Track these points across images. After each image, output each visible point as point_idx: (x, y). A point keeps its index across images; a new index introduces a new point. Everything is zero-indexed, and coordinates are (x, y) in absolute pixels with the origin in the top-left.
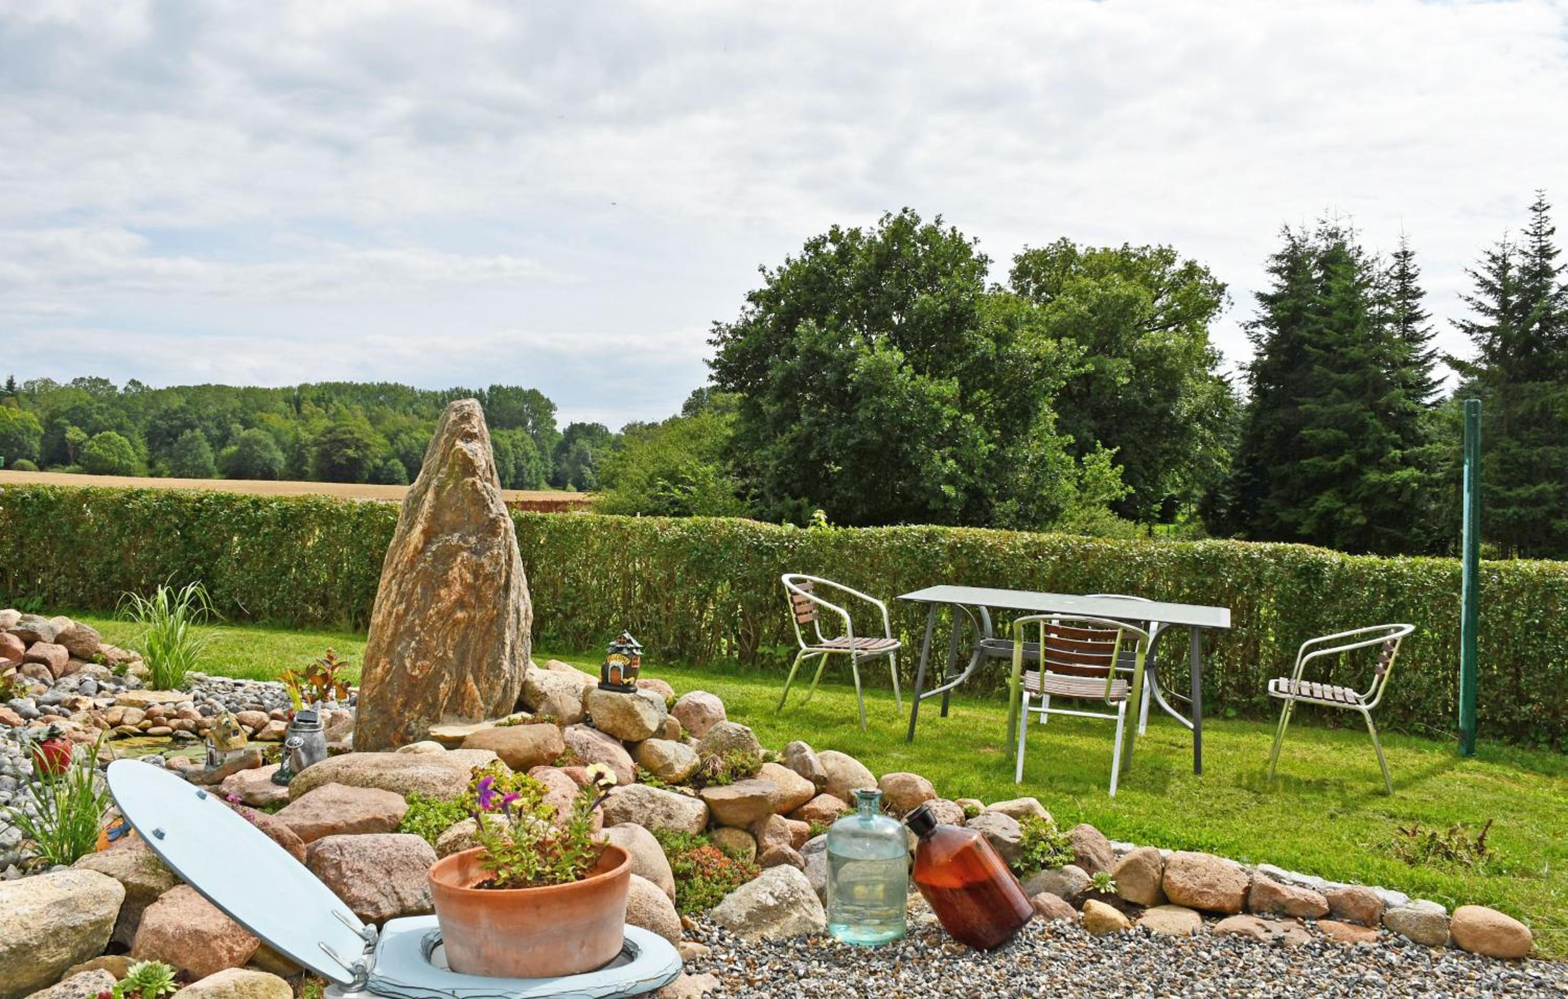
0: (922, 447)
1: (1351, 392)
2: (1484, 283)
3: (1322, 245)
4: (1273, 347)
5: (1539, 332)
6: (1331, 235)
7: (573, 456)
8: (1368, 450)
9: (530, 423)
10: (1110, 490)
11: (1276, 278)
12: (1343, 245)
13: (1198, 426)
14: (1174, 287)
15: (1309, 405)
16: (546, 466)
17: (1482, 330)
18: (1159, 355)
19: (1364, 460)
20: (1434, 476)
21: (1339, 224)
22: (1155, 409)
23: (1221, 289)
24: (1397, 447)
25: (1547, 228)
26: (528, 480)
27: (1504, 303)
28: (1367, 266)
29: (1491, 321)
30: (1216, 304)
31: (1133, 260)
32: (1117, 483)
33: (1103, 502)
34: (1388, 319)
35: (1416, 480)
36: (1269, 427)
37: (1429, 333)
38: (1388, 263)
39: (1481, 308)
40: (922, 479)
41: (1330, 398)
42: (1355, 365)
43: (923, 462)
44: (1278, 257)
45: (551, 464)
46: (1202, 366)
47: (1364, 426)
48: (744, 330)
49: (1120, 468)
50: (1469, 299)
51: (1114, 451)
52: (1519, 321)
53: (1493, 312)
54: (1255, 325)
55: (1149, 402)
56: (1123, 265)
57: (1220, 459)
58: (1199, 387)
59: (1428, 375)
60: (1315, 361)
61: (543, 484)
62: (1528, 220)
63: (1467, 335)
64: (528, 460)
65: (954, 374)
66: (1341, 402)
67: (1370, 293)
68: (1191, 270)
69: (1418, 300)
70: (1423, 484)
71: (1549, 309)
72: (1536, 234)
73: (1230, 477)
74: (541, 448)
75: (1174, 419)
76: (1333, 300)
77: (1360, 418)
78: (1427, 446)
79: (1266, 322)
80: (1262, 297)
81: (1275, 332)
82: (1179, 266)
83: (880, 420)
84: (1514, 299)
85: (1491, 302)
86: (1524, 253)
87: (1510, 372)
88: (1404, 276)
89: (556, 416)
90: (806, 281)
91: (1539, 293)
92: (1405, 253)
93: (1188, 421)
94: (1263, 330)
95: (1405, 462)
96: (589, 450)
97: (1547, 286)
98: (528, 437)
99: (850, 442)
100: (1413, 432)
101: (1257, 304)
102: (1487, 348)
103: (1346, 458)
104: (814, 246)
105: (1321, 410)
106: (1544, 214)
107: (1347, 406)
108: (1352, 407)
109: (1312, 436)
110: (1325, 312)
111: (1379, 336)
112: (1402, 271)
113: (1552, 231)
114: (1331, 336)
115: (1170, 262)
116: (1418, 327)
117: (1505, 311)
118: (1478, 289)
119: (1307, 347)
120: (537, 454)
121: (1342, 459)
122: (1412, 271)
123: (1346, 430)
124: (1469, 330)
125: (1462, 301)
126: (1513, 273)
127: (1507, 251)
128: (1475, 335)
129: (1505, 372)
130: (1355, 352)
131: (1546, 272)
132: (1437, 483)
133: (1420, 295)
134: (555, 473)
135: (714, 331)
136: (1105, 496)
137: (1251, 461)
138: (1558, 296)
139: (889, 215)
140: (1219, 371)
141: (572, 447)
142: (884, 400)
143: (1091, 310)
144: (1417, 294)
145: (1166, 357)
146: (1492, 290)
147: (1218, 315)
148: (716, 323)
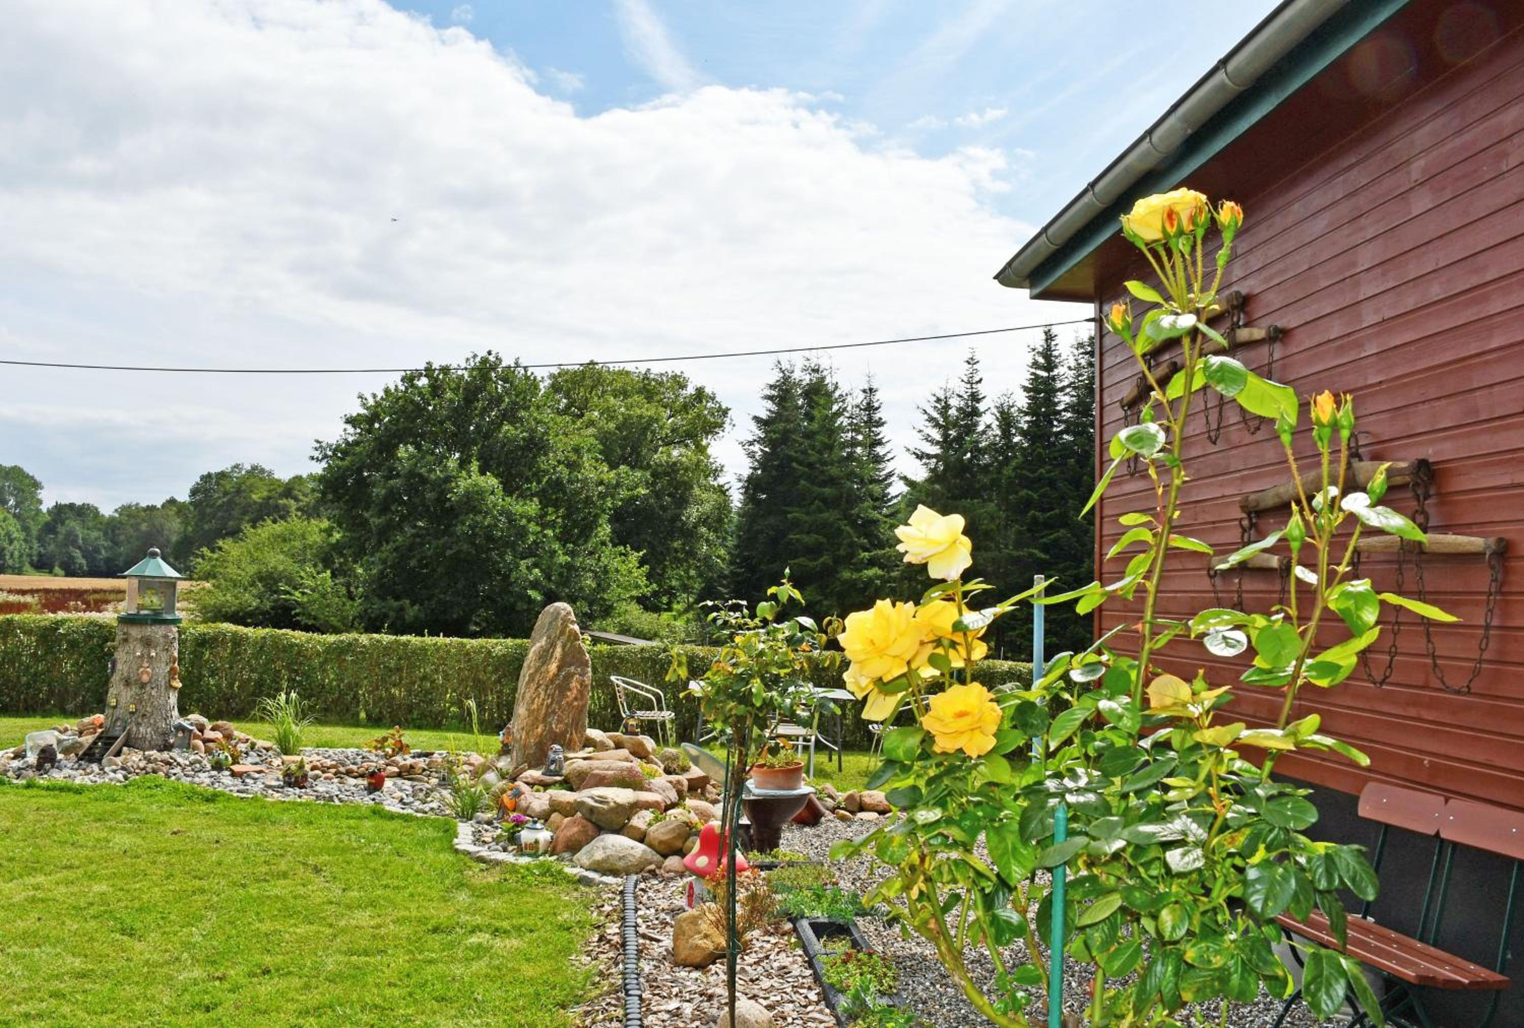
0: (509, 558)
1: (828, 503)
2: (931, 419)
3: (807, 379)
4: (765, 463)
5: (970, 460)
6: (813, 370)
7: (60, 537)
8: (842, 552)
9: (12, 502)
10: (637, 587)
11: (770, 405)
12: (823, 378)
13: (703, 530)
14: (685, 408)
15: (795, 514)
16: (31, 548)
17: (929, 456)
18: (673, 468)
19: (837, 561)
20: (893, 574)
21: (820, 362)
22: (669, 514)
23: (725, 412)
24: (866, 550)
25: (976, 379)
26: (10, 562)
27: (946, 436)
28: (843, 399)
29: (935, 450)
30: (721, 425)
31: (653, 383)
32: (643, 581)
33: (632, 598)
34: (859, 444)
35: (878, 577)
36: (762, 532)
37: (889, 456)
38: (859, 398)
39: (928, 439)
40: (511, 584)
41: (813, 507)
42: (832, 481)
43: (511, 571)
44: (771, 386)
45: (36, 545)
46: (706, 477)
47: (839, 531)
48: (343, 451)
49: (646, 568)
50: (920, 431)
51: (641, 554)
52: (956, 451)
53: (938, 443)
54: (751, 443)
55: (664, 508)
56: (644, 387)
57: (719, 557)
58: (705, 496)
59: (888, 491)
60: (800, 476)
61: (27, 567)
62: (964, 370)
63: (918, 461)
64: (11, 542)
65: (533, 495)
66: (821, 511)
67: (843, 421)
68: (700, 394)
69: (880, 429)
70: (885, 581)
71: (977, 442)
72: (969, 382)
73: (726, 572)
74: (26, 529)
75: (684, 524)
76: (815, 426)
77: (836, 525)
78: (887, 549)
79: (760, 441)
80: (757, 419)
81: (767, 449)
82: (690, 390)
83: (474, 535)
84: (953, 433)
85: (936, 435)
86: (960, 396)
87: (949, 491)
88: (870, 408)
89: (42, 494)
90: (403, 410)
91: (970, 429)
92: (871, 390)
93: (695, 526)
94: (756, 448)
95: (872, 563)
96: (80, 532)
97: (976, 425)
98: (10, 516)
99: (448, 553)
100: (877, 537)
101: (753, 426)
102: (932, 471)
103: (825, 558)
104: (410, 379)
105: (805, 518)
106: (975, 367)
107: (825, 515)
108: (830, 516)
109: (798, 540)
110: (809, 435)
111: (851, 457)
112: (868, 404)
113: (980, 381)
114: (814, 457)
115: (683, 386)
116: (880, 450)
117: (946, 443)
118: (927, 423)
119: (794, 464)
120: (22, 535)
121: (822, 560)
122: (876, 405)
123: (825, 536)
124: (920, 456)
125: (915, 432)
126: (953, 412)
127: (948, 394)
128: (924, 461)
129: (945, 491)
130: (834, 471)
131: (975, 413)
132: (894, 580)
133: (883, 424)
134: (40, 555)
135: (316, 449)
136: (634, 593)
137: (745, 559)
138: (984, 432)
139: (475, 356)
140: (721, 481)
141: (62, 530)
142: (479, 518)
143: (618, 428)
144: (879, 423)
145: (678, 470)
146: (937, 425)
147: (721, 434)
148: (318, 442)
